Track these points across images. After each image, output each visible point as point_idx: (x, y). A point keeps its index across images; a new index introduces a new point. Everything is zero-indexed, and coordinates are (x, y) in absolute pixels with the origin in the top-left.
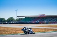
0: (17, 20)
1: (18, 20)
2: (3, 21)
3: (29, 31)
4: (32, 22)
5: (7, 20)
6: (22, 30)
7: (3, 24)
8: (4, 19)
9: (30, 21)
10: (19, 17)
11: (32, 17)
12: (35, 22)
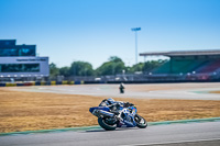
0: (136, 67)
1: (141, 67)
2: (83, 75)
3: (123, 115)
4: (199, 75)
5: (100, 69)
6: (91, 110)
7: (86, 83)
8: (86, 64)
9: (191, 72)
10: (145, 55)
11: (196, 57)
12: (210, 74)
